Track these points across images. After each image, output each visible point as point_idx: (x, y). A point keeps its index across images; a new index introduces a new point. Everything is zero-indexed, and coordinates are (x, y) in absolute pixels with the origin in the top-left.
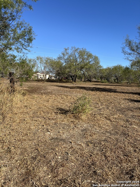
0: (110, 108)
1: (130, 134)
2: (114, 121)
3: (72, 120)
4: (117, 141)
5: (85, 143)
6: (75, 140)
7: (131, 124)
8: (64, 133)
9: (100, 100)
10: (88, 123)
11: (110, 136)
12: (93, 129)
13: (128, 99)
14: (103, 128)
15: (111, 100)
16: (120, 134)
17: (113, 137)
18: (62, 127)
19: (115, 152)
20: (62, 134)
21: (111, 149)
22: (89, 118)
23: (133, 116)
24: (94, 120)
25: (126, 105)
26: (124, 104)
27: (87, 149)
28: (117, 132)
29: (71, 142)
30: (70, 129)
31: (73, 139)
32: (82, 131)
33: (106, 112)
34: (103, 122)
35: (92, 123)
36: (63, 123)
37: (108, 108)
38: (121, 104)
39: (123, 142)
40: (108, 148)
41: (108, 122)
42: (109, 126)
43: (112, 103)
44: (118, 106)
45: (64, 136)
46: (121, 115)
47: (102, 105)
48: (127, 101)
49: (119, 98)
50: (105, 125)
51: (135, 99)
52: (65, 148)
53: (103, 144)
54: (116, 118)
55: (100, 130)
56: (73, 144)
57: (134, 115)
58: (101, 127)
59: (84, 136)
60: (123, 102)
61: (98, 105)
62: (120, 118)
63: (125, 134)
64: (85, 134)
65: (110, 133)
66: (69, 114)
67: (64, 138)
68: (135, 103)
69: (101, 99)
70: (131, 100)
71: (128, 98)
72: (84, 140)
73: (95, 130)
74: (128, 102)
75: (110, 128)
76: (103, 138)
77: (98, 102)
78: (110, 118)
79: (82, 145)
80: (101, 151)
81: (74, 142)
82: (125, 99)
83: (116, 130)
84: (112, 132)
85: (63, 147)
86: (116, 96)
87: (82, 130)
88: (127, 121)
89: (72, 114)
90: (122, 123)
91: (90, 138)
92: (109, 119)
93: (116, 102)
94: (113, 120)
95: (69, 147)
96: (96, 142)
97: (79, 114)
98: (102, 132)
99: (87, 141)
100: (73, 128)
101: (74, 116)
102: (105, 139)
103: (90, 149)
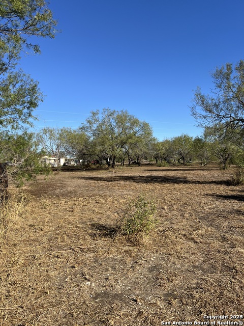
0: (187, 215)
1: (238, 267)
2: (201, 242)
3: (127, 248)
4: (220, 285)
5: (162, 298)
6: (141, 294)
7: (233, 247)
8: (117, 280)
9: (165, 200)
10: (157, 251)
11: (203, 277)
12: (169, 264)
13: (212, 195)
14: (186, 260)
15: (184, 200)
16: (220, 268)
17: (211, 278)
18: (112, 267)
19: (224, 312)
20: (114, 284)
21: (215, 307)
22: (155, 240)
23: (231, 229)
24: (167, 243)
25: (212, 207)
26: (210, 205)
27: (169, 313)
28: (213, 266)
29: (135, 301)
30: (128, 270)
31: (137, 292)
32: (151, 270)
33: (183, 225)
34: (183, 245)
35: (164, 251)
36: (111, 256)
37: (184, 216)
38: (202, 204)
39: (231, 287)
40: (209, 304)
41: (192, 245)
42: (196, 254)
43: (186, 204)
44: (199, 209)
45: (119, 288)
46: (209, 229)
47: (171, 211)
48: (211, 198)
49: (195, 193)
50: (188, 252)
51: (224, 193)
52: (127, 316)
53: (197, 296)
54: (202, 235)
55: (182, 266)
56: (140, 304)
57: (232, 227)
58: (182, 257)
59: (157, 282)
60: (205, 200)
61: (163, 211)
62: (210, 234)
63: (230, 269)
64: (157, 279)
65: (202, 269)
66: (118, 236)
67: (120, 292)
68: (226, 201)
69: (166, 198)
70: (217, 196)
71: (211, 193)
72: (160, 292)
73: (173, 265)
74: (214, 199)
75: (198, 258)
76: (193, 282)
77: (163, 205)
78: (193, 236)
79: (159, 303)
80: (198, 315)
81: (141, 299)
82: (206, 195)
83: (210, 262)
84: (205, 267)
85: (123, 314)
86: (190, 190)
87: (149, 268)
88: (224, 239)
89: (124, 235)
90: (217, 244)
91: (168, 286)
92: (193, 239)
93: (193, 201)
94: (198, 241)
95: (134, 314)
96: (183, 293)
97: (136, 235)
98: (186, 268)
99: (165, 292)
100: (132, 267)
101: (128, 240)
102: (197, 284)
103: (175, 312)
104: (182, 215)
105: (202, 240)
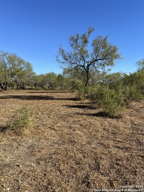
0: (51, 117)
1: (76, 140)
2: (58, 130)
3: (14, 137)
4: (67, 150)
5: (35, 161)
6: (22, 162)
7: (74, 130)
8: (6, 156)
9: (39, 109)
10: (33, 137)
11: (58, 148)
12: (40, 143)
13: (66, 106)
14: (50, 140)
15: (51, 108)
16: (67, 142)
17: (62, 147)
18: (3, 149)
19: (68, 163)
20: (4, 159)
21: (63, 161)
22: (32, 132)
23: (74, 122)
24: (39, 132)
25: (65, 112)
26: (64, 111)
27: (38, 168)
28: (64, 142)
29: (18, 166)
30: (14, 150)
31: (19, 161)
32: (28, 148)
33: (49, 122)
34: (48, 133)
35: (38, 137)
36: (2, 143)
37: (50, 117)
38: (60, 111)
39: (72, 150)
40: (60, 160)
41: (53, 132)
42: (55, 136)
43: (52, 111)
44: (58, 113)
45: (7, 161)
46: (63, 123)
47: (43, 115)
48: (65, 107)
49: (57, 105)
50: (51, 136)
51: (72, 105)
52: (12, 175)
53: (54, 157)
54: (59, 127)
55: (47, 143)
56: (21, 167)
57: (74, 121)
58: (47, 139)
59: (32, 154)
60: (62, 108)
61: (38, 115)
62: (63, 126)
63: (72, 142)
64: (32, 152)
65: (58, 144)
66: (8, 131)
67: (8, 163)
68: (73, 108)
69: (40, 108)
70: (68, 106)
71: (65, 104)
72: (34, 159)
73: (42, 144)
74: (66, 108)
75: (56, 139)
76: (53, 151)
77: (38, 112)
78: (54, 127)
79: (32, 164)
80: (54, 167)
81: (22, 164)
82: (63, 105)
83: (62, 140)
84: (60, 142)
85: (10, 174)
86: (54, 103)
87: (28, 147)
88: (70, 127)
89: (12, 130)
90: (66, 130)
91: (39, 155)
92: (54, 129)
93: (56, 109)
94: (57, 129)
95: (17, 173)
96: (47, 157)
97: (20, 129)
98: (49, 144)
99: (36, 158)
100: (17, 147)
101: (15, 133)
102: (55, 151)
103: (42, 167)
104: (49, 117)
105: (59, 129)
